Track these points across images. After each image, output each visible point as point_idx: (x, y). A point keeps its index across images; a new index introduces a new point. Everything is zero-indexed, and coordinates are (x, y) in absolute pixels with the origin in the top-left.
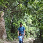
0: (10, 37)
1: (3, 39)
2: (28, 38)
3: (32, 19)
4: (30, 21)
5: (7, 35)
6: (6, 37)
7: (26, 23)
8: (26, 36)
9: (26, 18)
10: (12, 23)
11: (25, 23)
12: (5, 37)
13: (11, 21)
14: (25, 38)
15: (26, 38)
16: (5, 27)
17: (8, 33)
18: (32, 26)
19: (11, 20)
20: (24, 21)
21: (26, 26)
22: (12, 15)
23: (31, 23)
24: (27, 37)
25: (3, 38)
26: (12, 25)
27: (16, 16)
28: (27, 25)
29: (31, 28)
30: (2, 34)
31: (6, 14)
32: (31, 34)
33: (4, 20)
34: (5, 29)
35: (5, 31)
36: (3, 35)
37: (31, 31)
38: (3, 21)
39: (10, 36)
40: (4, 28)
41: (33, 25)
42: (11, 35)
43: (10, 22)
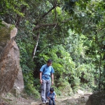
0: (32, 89)
1: (14, 92)
2: (75, 90)
3: (85, 44)
4: (81, 50)
5: (25, 83)
6: (23, 87)
7: (71, 53)
8: (72, 86)
9: (71, 42)
10: (37, 54)
11: (69, 54)
12: (19, 87)
13: (34, 50)
14: (69, 92)
15: (71, 89)
17: (28, 77)
18: (85, 62)
19: (35, 46)
20: (67, 49)
22: (38, 34)
24: (73, 89)
25: (15, 90)
26: (38, 59)
27: (48, 36)
28: (73, 60)
29: (84, 65)
30: (13, 82)
32: (83, 81)
34: (20, 70)
35: (20, 74)
36: (15, 84)
37: (83, 74)
39: (31, 86)
40: (19, 66)
41: (87, 58)
42: (35, 82)
43: (31, 52)
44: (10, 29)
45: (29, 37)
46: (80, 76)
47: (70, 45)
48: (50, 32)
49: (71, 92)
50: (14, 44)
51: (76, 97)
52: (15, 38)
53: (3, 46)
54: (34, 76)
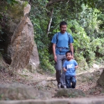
0: (48, 64)
1: (30, 68)
2: (90, 64)
3: (99, 19)
5: (41, 59)
6: (39, 63)
7: (85, 28)
8: (87, 61)
9: (85, 16)
10: (51, 30)
11: (83, 29)
12: (35, 63)
13: (48, 25)
14: (84, 66)
15: (86, 64)
16: (35, 39)
18: (100, 36)
19: (49, 22)
20: (81, 24)
21: (85, 35)
22: (51, 10)
23: (97, 27)
24: (88, 63)
25: (31, 66)
27: (61, 12)
28: (88, 35)
30: (28, 58)
31: (37, 8)
32: (98, 55)
33: (31, 24)
35: (35, 50)
36: (31, 60)
37: (98, 48)
38: (29, 25)
39: (47, 62)
40: (33, 42)
41: (102, 33)
42: (50, 58)
44: (23, 6)
45: (42, 13)
46: (95, 50)
47: (84, 20)
48: (64, 8)
49: (87, 67)
50: (28, 20)
51: (91, 71)
52: (29, 15)
53: (17, 23)
54: (49, 52)
